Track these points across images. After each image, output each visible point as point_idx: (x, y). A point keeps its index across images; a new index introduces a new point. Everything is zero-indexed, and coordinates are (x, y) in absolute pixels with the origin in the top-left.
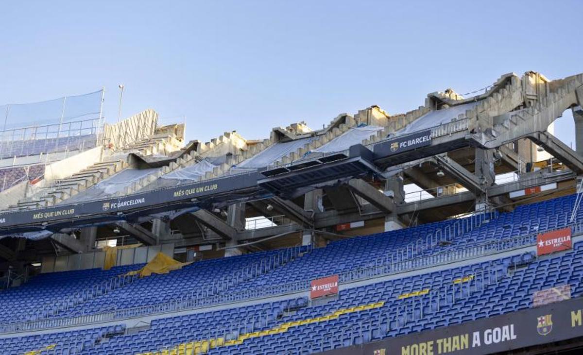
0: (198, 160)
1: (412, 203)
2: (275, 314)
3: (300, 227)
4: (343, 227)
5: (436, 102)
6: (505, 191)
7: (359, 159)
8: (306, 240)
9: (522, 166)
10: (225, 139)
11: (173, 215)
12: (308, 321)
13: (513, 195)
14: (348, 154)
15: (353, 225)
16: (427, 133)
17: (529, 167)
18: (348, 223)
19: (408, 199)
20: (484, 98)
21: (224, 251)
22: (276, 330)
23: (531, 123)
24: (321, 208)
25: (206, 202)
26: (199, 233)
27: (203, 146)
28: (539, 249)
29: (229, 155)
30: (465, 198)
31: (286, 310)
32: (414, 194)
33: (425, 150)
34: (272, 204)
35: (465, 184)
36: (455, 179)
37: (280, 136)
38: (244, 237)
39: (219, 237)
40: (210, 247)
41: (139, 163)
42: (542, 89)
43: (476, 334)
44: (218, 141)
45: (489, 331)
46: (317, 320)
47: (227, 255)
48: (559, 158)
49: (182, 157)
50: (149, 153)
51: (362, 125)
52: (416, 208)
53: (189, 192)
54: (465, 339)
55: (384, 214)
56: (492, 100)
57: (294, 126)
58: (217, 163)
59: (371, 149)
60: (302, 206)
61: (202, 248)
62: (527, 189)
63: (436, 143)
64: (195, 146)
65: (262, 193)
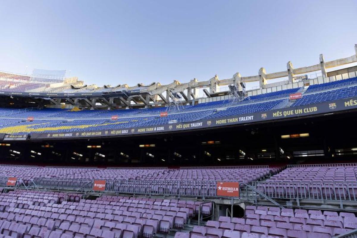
0: (86, 89)
1: (132, 105)
2: (104, 122)
3: (108, 106)
4: (117, 107)
5: (139, 85)
6: (151, 105)
7: (124, 93)
8: (109, 109)
9: (155, 101)
10: (93, 86)
11: (81, 99)
12: (112, 124)
13: (152, 106)
14: (122, 92)
15: (119, 107)
16: (139, 90)
17: (156, 101)
18: (118, 107)
19: (131, 103)
20: (149, 86)
21: (90, 109)
22: (104, 125)
23: (159, 92)
24: (113, 102)
25: (89, 97)
26: (85, 104)
27: (88, 86)
28: (161, 115)
29: (93, 89)
30: (143, 105)
31: (106, 121)
32: (132, 103)
33: (138, 94)
34: (103, 100)
35: (144, 102)
36: (142, 101)
37: (105, 87)
38: (95, 106)
39: (90, 106)
40: (87, 107)
41: (73, 87)
42: (160, 86)
43: (155, 128)
44: (91, 86)
45: (158, 128)
46: (114, 124)
47: (91, 109)
48: (163, 100)
49: (83, 87)
50: (75, 86)
51: (123, 88)
52: (133, 105)
53: (85, 95)
54: (153, 129)
55: (126, 106)
56: (151, 87)
57: (108, 86)
58: (90, 90)
59: (127, 91)
60: (109, 101)
61: (85, 107)
62: (155, 105)
63: (141, 92)
64: (86, 86)
65: (101, 97)
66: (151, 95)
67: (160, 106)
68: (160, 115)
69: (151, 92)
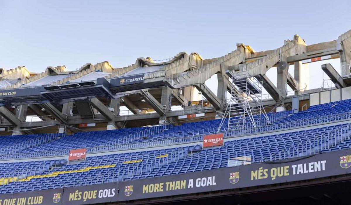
0: (1, 79)
1: (124, 116)
2: (48, 166)
3: (59, 123)
4: (83, 125)
5: (142, 63)
6: (176, 115)
7: (102, 86)
8: (61, 131)
9: (186, 103)
10: (18, 70)
12: (70, 172)
13: (180, 117)
14: (96, 83)
15: (89, 125)
16: (142, 76)
17: (190, 103)
18: (86, 124)
19: (121, 114)
20: (169, 64)
21: (12, 132)
22: (50, 175)
23: (196, 78)
24: (72, 114)
25: (8, 102)
27: (5, 73)
28: (204, 144)
29: (20, 79)
30: (154, 117)
31: (54, 166)
32: (124, 112)
33: (140, 85)
34: (45, 107)
35: (155, 108)
36: (150, 105)
37: (51, 71)
38: (24, 125)
39: (10, 124)
40: (3, 129)
42: (199, 62)
43: (191, 181)
44: (14, 71)
45: (199, 179)
46: (76, 171)
47: (13, 134)
48: (210, 100)
51: (99, 71)
52: (126, 119)
54: (184, 183)
55: (108, 120)
56: (174, 65)
57: (59, 68)
58: (12, 83)
59: (109, 81)
60: (61, 111)
62: (188, 115)
63: (146, 82)
64: (1, 71)
66: (175, 87)
67: (201, 118)
68: (201, 144)
69: (175, 79)
